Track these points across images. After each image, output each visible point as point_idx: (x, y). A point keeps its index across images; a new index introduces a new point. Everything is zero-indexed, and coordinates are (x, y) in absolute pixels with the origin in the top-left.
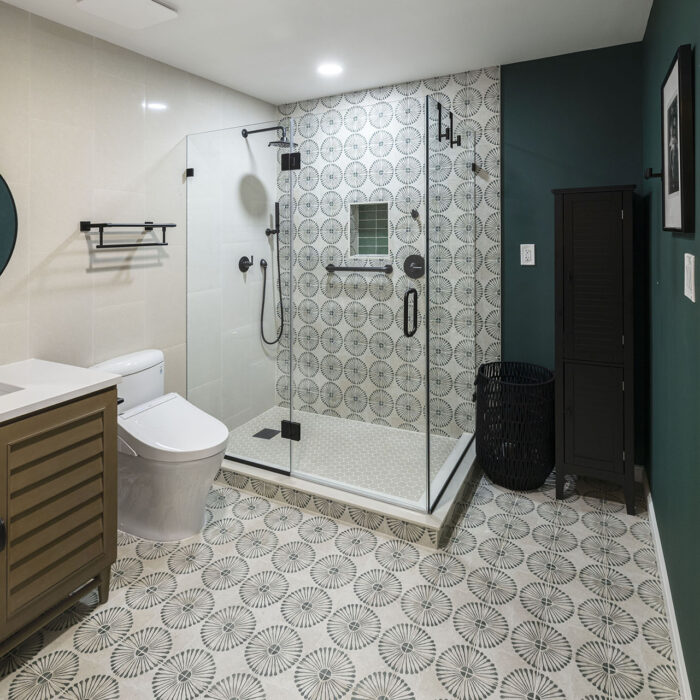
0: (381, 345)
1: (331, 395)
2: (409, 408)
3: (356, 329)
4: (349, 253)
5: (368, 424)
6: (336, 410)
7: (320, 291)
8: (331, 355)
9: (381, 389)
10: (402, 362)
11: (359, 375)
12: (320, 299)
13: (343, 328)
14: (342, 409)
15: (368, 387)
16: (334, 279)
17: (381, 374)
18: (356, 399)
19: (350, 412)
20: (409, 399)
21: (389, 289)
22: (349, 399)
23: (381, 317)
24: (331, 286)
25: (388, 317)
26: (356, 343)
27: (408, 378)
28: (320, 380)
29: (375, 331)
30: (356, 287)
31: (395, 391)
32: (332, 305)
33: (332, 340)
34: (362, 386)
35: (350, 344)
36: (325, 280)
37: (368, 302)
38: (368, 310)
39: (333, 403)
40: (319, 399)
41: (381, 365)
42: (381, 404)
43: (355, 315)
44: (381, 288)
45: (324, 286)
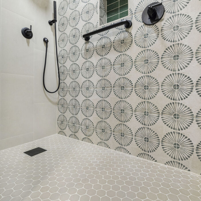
0: (122, 88)
1: (87, 127)
2: (147, 140)
3: (103, 78)
4: (99, 24)
5: (112, 151)
6: (90, 138)
7: (80, 56)
8: (87, 99)
9: (122, 122)
10: (141, 100)
11: (106, 112)
12: (81, 61)
13: (95, 79)
14: (94, 138)
15: (112, 121)
16: (89, 45)
17: (122, 111)
18: (103, 130)
19: (99, 140)
20: (147, 131)
21: (129, 41)
22: (99, 131)
23: (122, 65)
24: (87, 50)
25: (128, 64)
26: (103, 88)
27: (146, 114)
28: (81, 117)
29: (118, 77)
30: (103, 47)
31: (134, 125)
32: (88, 64)
33: (88, 89)
34: (107, 121)
35: (99, 90)
36: (84, 48)
37: (112, 56)
38: (112, 62)
39: (88, 133)
40: (80, 130)
41: (123, 104)
42: (122, 135)
43: (103, 67)
44: (123, 42)
45: (83, 52)
